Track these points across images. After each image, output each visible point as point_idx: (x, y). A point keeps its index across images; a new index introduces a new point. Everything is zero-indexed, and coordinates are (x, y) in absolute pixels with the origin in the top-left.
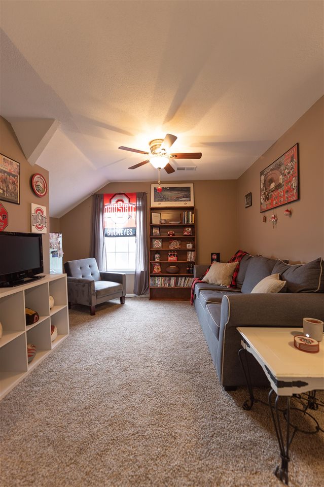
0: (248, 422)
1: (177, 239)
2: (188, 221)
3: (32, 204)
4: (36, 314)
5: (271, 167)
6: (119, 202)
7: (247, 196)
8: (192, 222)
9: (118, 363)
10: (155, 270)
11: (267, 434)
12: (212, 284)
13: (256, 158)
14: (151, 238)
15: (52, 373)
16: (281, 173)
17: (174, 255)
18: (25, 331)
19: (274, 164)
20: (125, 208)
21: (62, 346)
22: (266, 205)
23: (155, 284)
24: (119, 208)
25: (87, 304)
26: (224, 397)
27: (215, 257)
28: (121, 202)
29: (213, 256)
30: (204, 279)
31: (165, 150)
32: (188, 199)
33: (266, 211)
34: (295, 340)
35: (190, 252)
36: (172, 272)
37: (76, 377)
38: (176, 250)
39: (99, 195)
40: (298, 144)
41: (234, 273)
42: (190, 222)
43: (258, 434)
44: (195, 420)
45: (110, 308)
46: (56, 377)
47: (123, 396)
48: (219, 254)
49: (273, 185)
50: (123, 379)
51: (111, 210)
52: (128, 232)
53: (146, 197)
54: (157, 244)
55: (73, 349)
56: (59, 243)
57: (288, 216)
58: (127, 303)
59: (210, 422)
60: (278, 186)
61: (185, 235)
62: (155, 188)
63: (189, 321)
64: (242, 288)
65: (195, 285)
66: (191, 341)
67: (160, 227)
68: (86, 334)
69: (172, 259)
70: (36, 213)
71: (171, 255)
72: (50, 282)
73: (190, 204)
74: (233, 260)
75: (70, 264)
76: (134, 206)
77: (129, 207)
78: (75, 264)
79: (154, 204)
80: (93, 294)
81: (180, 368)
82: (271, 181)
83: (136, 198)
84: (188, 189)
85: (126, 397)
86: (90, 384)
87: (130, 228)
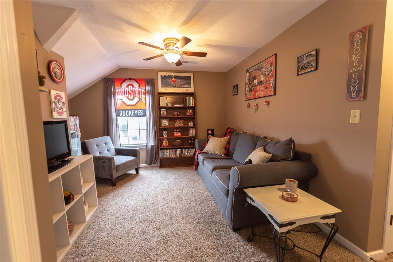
0: (253, 250)
1: (181, 119)
2: (190, 104)
3: (51, 90)
4: (71, 194)
5: (255, 68)
6: (130, 87)
7: (234, 87)
8: (193, 105)
9: (150, 224)
10: (164, 144)
11: (265, 255)
12: (211, 154)
13: (243, 58)
14: (159, 118)
15: (94, 242)
16: (262, 73)
17: (179, 131)
18: (65, 212)
19: (257, 66)
20: (135, 91)
21: (95, 217)
22: (250, 95)
23: (164, 155)
24: (130, 92)
25: (109, 177)
26: (234, 236)
27: (210, 132)
28: (131, 87)
29: (209, 132)
30: (205, 150)
31: (178, 48)
32: (189, 86)
33: (249, 100)
34: (283, 194)
35: (192, 129)
36: (178, 145)
37: (118, 241)
38: (180, 128)
39: (110, 79)
40: (276, 54)
41: (227, 145)
42: (191, 105)
43: (260, 257)
44: (220, 256)
45: (128, 178)
46: (99, 245)
47: (163, 249)
48: (213, 129)
49: (255, 82)
50: (158, 236)
51: (122, 93)
52: (138, 113)
53: (154, 82)
54: (165, 123)
55: (106, 219)
56: (77, 125)
57: (266, 106)
58: (141, 172)
59: (230, 255)
60: (260, 83)
61: (187, 116)
62: (161, 76)
63: (195, 183)
64: (233, 156)
65: (198, 155)
66: (202, 198)
67: (166, 109)
68: (114, 203)
69: (177, 135)
70: (56, 99)
71: (176, 131)
72: (80, 164)
73: (191, 90)
74: (225, 135)
75: (87, 143)
76: (143, 91)
77: (139, 91)
78: (93, 143)
79: (161, 90)
80: (114, 168)
81: (199, 221)
82: (255, 78)
83: (145, 83)
84: (189, 78)
85: (164, 249)
86: (133, 245)
87: (140, 109)
